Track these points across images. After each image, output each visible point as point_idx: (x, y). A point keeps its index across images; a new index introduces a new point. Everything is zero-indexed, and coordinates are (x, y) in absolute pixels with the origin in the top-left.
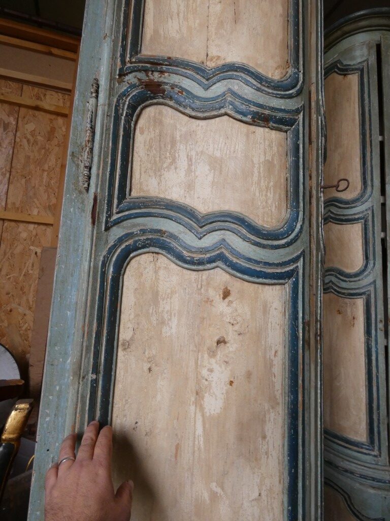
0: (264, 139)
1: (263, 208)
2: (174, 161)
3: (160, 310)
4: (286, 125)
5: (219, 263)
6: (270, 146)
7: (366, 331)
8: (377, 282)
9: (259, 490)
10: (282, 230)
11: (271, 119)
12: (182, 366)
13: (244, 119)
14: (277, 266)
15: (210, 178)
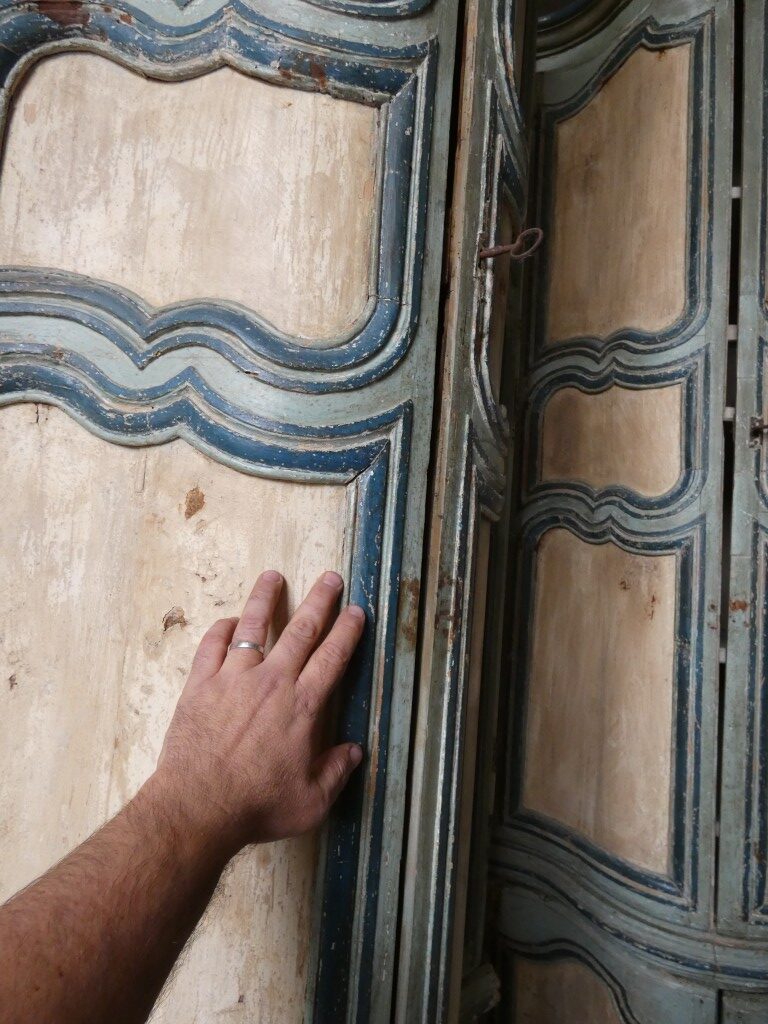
0: (315, 122)
1: (300, 292)
2: (104, 184)
3: (47, 540)
4: (375, 88)
5: (182, 428)
6: (330, 141)
7: (677, 628)
8: (708, 520)
9: (241, 988)
10: (345, 347)
11: (331, 70)
12: (88, 677)
13: (263, 70)
14: (320, 436)
15: (181, 223)
